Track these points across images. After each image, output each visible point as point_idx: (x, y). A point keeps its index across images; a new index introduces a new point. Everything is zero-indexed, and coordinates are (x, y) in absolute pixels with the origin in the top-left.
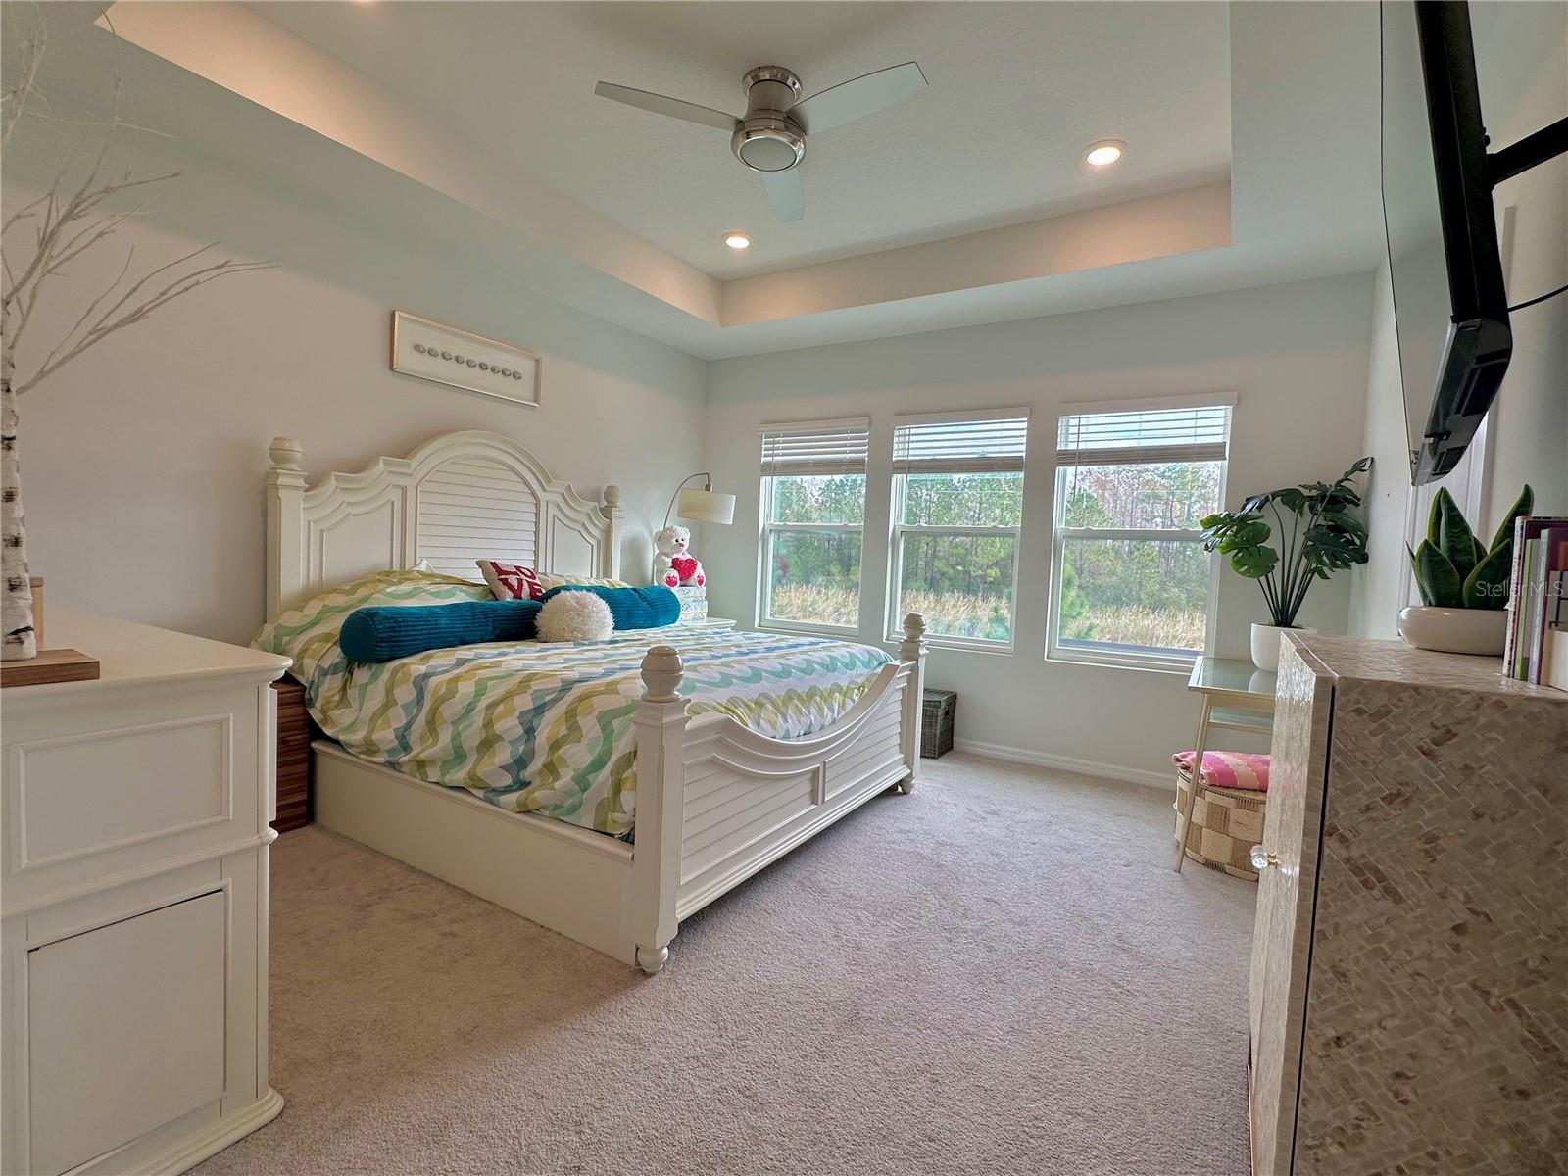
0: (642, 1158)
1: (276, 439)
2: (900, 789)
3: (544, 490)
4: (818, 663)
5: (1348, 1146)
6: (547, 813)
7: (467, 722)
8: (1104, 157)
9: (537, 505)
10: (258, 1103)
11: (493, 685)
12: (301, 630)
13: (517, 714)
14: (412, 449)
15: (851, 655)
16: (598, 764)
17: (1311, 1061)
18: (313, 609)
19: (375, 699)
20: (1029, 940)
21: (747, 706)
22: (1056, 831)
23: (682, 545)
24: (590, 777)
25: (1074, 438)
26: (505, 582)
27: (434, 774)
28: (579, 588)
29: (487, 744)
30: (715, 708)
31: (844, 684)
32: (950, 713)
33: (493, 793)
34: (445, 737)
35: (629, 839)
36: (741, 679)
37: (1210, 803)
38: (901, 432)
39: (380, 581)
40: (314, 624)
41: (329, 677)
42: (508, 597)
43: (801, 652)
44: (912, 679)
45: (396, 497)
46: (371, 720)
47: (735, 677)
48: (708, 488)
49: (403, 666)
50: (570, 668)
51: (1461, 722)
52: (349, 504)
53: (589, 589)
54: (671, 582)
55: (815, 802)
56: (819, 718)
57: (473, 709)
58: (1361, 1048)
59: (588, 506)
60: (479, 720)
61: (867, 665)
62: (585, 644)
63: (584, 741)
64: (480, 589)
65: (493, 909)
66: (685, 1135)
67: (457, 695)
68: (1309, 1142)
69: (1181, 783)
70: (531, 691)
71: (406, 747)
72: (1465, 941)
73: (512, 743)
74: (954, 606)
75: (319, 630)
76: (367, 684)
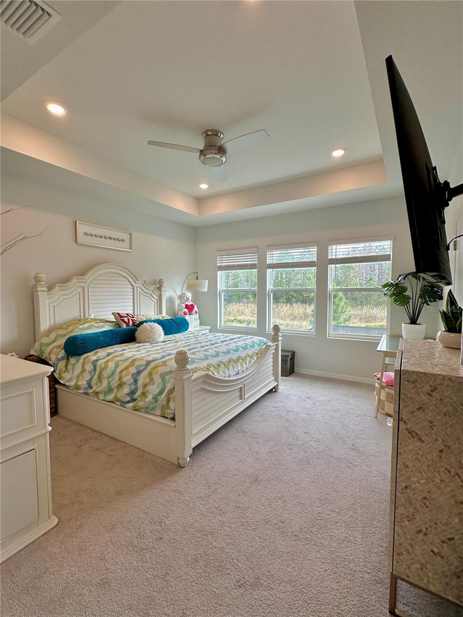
0: (183, 533)
1: (36, 274)
2: (274, 390)
3: (135, 283)
4: (240, 347)
5: (411, 521)
6: (143, 410)
7: (113, 377)
8: (338, 153)
9: (133, 289)
10: (50, 521)
11: (121, 364)
12: (49, 344)
13: (131, 374)
14: (86, 272)
15: (253, 342)
16: (161, 393)
17: (399, 494)
18: (53, 336)
19: (78, 369)
20: (320, 447)
21: (214, 366)
22: (332, 404)
23: (188, 299)
24: (158, 397)
25: (334, 254)
26: (123, 320)
27: (101, 397)
28: (151, 321)
29: (120, 386)
30: (202, 369)
31: (250, 354)
32: (292, 359)
33: (123, 404)
34: (105, 383)
35: (173, 419)
36: (212, 356)
37: (387, 392)
38: (270, 253)
39: (77, 323)
40: (54, 342)
41: (61, 362)
42: (124, 326)
43: (234, 342)
44: (277, 349)
45: (80, 290)
46: (77, 377)
47: (210, 356)
48: (197, 278)
49: (88, 356)
50: (149, 356)
51: (439, 385)
52: (64, 295)
53: (155, 321)
54: (185, 314)
55: (241, 399)
56: (241, 368)
57: (114, 373)
58: (413, 490)
59: (152, 287)
60: (117, 377)
61: (259, 345)
62: (153, 343)
63: (156, 384)
64: (114, 323)
65: (125, 445)
66: (197, 525)
67: (109, 368)
68: (399, 520)
69: (377, 385)
70: (135, 366)
71: (91, 387)
72: (443, 455)
73: (129, 385)
74: (298, 308)
75: (56, 344)
76: (75, 364)
